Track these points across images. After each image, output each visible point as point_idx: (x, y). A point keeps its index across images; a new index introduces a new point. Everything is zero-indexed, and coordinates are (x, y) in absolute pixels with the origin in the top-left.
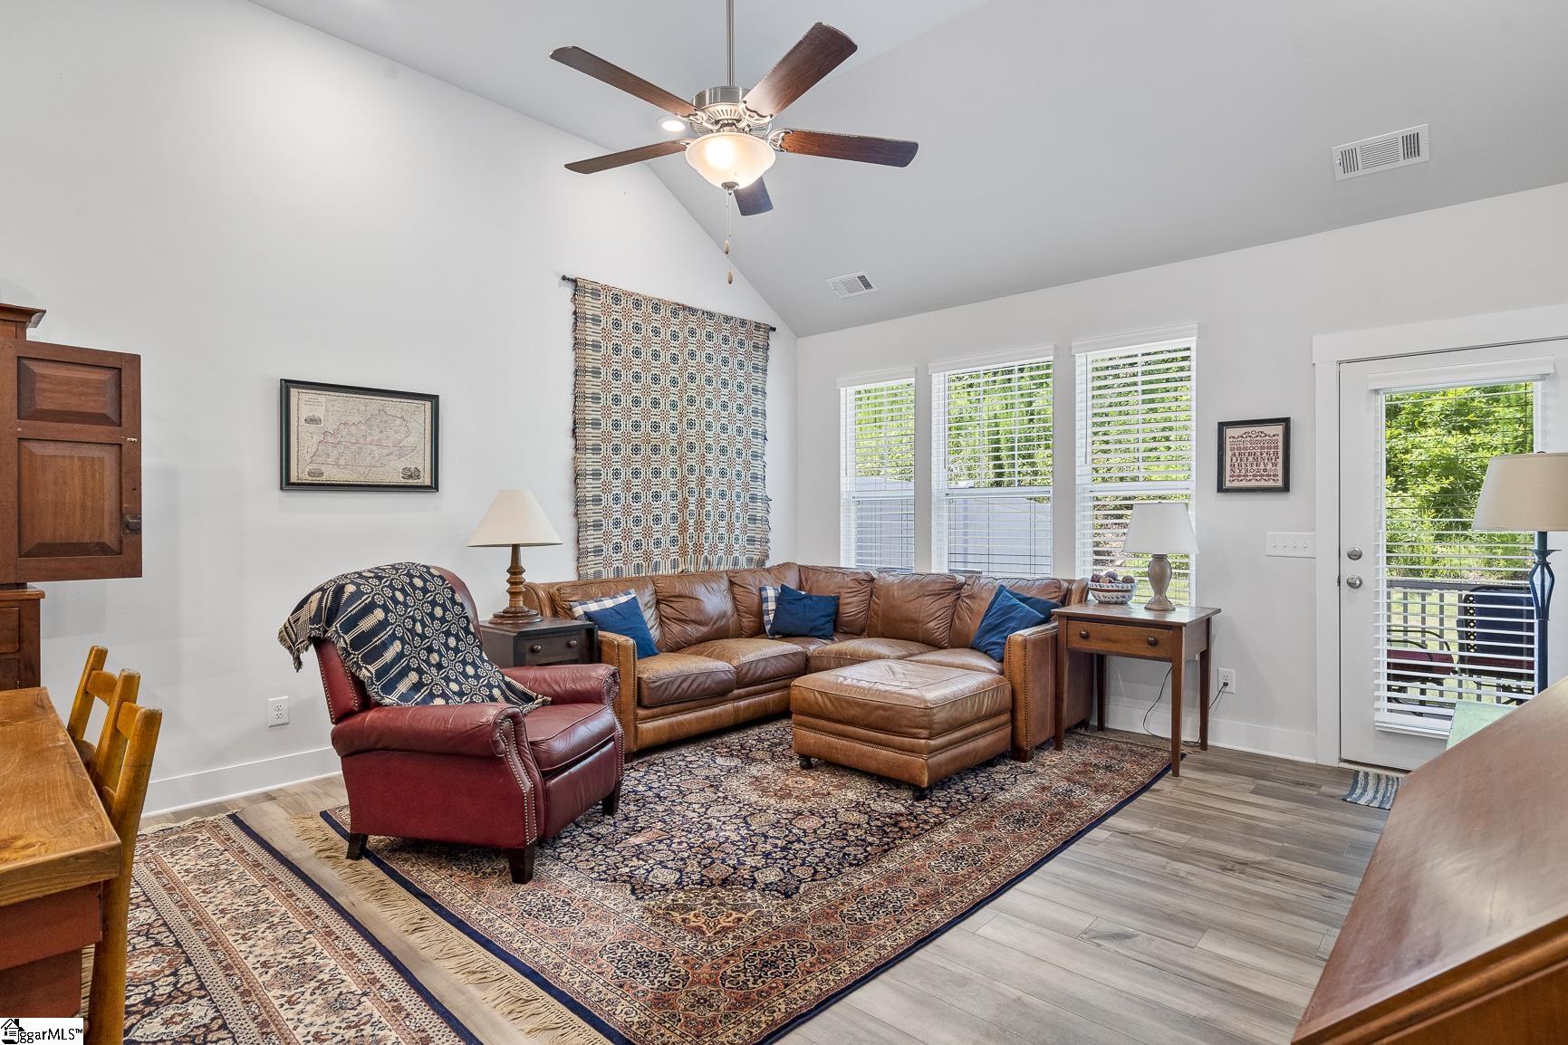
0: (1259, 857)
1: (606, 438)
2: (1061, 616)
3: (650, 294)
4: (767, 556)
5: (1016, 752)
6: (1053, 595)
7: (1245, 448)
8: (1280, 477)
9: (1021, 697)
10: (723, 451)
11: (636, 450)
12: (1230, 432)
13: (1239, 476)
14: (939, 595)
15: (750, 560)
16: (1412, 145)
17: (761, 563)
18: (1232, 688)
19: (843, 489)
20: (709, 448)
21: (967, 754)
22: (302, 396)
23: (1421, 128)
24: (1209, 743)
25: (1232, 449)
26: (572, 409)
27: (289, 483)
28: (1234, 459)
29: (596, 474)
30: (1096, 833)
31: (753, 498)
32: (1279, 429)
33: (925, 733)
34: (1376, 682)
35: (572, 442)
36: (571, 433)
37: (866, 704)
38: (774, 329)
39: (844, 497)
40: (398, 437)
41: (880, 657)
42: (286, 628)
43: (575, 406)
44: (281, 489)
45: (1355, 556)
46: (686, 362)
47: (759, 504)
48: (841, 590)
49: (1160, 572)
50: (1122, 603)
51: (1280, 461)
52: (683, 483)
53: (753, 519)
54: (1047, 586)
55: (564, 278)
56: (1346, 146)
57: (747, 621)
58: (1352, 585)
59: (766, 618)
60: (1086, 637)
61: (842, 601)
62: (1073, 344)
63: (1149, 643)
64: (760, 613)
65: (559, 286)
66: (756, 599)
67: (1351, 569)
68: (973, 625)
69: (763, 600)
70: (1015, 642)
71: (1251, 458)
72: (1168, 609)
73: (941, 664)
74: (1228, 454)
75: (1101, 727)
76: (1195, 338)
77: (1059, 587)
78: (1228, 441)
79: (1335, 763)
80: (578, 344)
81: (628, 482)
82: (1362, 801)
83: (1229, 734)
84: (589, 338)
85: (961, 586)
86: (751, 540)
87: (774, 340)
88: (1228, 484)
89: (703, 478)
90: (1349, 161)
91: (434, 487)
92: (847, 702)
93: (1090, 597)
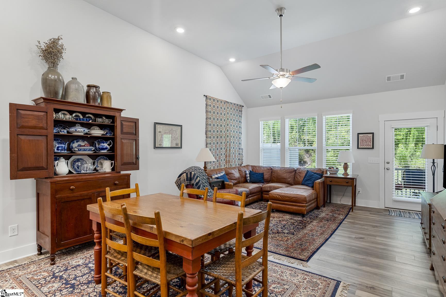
0: (379, 225)
1: (212, 134)
2: (325, 177)
3: (220, 99)
4: (243, 163)
5: (317, 208)
6: (320, 172)
7: (364, 139)
8: (372, 146)
9: (318, 195)
10: (234, 137)
11: (217, 137)
12: (360, 135)
13: (362, 145)
14: (291, 172)
15: (239, 164)
16: (402, 77)
17: (241, 165)
18: (360, 192)
19: (260, 146)
20: (231, 137)
21: (311, 207)
22: (158, 126)
23: (405, 74)
24: (356, 205)
25: (361, 139)
26: (205, 127)
27: (156, 147)
28: (361, 141)
29: (210, 144)
30: (344, 222)
31: (239, 149)
32: (371, 135)
33: (305, 202)
34: (393, 190)
35: (205, 136)
36: (205, 134)
37: (290, 197)
38: (243, 106)
39: (260, 148)
40: (175, 136)
41: (281, 187)
42: (177, 181)
43: (206, 127)
44: (154, 148)
45: (388, 163)
46: (227, 115)
47: (241, 150)
48: (264, 171)
49: (346, 167)
50: (336, 174)
51: (372, 142)
52: (226, 145)
53: (239, 154)
54: (318, 170)
55: (204, 95)
56: (389, 76)
57: (243, 179)
58: (387, 169)
59: (247, 178)
60: (331, 181)
61: (265, 174)
62: (322, 114)
63: (347, 183)
64: (246, 177)
65: (203, 97)
66: (244, 174)
67: (387, 166)
68: (301, 179)
69: (246, 174)
70: (317, 183)
71: (365, 141)
72: (348, 175)
73: (297, 188)
74: (360, 140)
75: (330, 202)
76: (352, 114)
77: (321, 170)
78: (360, 137)
79: (384, 208)
80: (207, 112)
81: (216, 145)
82: (393, 215)
83: (360, 203)
84: (209, 110)
85: (296, 170)
86: (239, 159)
87: (243, 109)
88: (360, 147)
89: (230, 144)
90: (389, 79)
91: (181, 147)
92: (285, 196)
93: (328, 172)
